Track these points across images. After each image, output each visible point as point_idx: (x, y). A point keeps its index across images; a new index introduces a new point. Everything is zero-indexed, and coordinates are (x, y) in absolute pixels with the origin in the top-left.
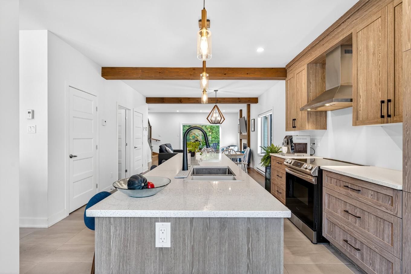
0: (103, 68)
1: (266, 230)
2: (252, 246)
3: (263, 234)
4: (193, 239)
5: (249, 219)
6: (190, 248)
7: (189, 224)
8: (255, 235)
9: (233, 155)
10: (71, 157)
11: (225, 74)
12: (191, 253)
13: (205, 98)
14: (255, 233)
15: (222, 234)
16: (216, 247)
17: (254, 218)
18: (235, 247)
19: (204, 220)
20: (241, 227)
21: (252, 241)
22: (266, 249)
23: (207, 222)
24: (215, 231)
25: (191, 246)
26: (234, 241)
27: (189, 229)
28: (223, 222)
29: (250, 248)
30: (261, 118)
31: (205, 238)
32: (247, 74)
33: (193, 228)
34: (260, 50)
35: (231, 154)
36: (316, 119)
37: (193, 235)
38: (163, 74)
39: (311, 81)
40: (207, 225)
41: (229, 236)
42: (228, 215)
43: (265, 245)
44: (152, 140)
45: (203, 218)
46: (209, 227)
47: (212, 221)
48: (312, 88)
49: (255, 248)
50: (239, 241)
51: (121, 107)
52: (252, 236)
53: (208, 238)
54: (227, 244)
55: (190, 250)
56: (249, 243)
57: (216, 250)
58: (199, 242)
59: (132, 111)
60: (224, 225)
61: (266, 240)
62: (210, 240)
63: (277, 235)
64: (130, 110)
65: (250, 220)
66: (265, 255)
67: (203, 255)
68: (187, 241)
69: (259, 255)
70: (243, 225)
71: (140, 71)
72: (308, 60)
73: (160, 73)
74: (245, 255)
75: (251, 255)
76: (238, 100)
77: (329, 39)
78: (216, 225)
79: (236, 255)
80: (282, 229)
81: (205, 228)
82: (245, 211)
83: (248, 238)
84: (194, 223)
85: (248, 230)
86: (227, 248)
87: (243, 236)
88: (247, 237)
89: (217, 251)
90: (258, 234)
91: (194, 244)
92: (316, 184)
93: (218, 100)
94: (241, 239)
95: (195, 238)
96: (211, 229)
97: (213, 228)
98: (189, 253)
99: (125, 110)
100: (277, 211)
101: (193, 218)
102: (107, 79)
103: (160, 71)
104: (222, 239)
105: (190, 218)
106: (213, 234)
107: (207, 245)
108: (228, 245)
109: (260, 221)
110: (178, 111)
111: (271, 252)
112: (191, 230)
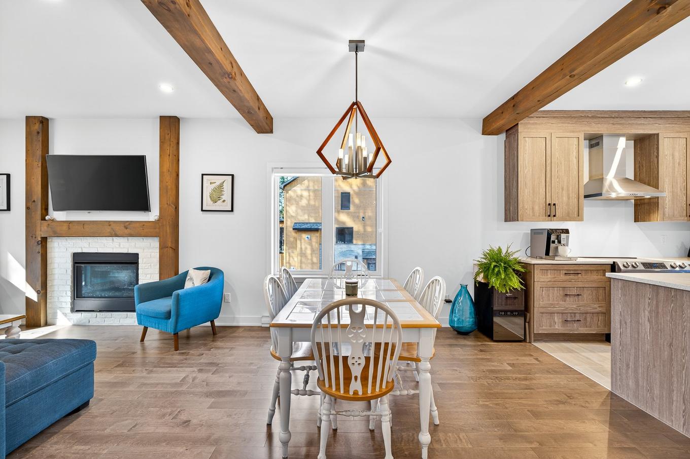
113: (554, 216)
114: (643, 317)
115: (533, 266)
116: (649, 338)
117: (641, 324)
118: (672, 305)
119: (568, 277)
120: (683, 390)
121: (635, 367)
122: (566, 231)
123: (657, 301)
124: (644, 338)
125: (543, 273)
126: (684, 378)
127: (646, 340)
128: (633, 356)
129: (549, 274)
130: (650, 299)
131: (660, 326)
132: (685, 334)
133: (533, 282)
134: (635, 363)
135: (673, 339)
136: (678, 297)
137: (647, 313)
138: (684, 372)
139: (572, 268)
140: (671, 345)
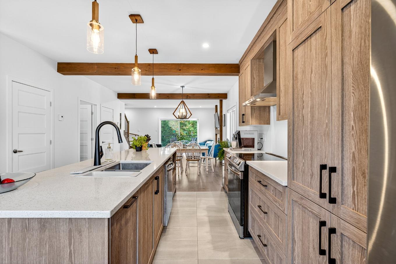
0: (58, 63)
1: (89, 231)
2: (74, 248)
3: (86, 235)
4: (11, 241)
5: (70, 220)
6: (8, 251)
7: (7, 225)
8: (78, 236)
9: (197, 150)
10: (15, 152)
11: (180, 70)
12: (9, 256)
13: (153, 94)
14: (78, 234)
15: (43, 235)
16: (35, 250)
17: (76, 219)
18: (56, 249)
19: (23, 220)
20: (62, 228)
21: (74, 243)
22: (89, 251)
23: (26, 222)
24: (34, 233)
25: (9, 248)
26: (56, 243)
27: (7, 230)
28: (43, 222)
29: (72, 250)
30: (230, 113)
31: (24, 239)
32: (202, 70)
33: (11, 229)
34: (206, 46)
35: (195, 149)
36: (260, 114)
37: (10, 237)
38: (118, 70)
39: (255, 77)
40: (26, 226)
41: (49, 238)
42: (42, 215)
43: (88, 247)
44: (129, 134)
45: (22, 218)
46: (28, 228)
47: (32, 222)
48: (255, 84)
49: (77, 250)
50: (60, 243)
51: (83, 103)
52: (74, 238)
53: (27, 240)
54: (48, 246)
55: (8, 253)
56: (71, 245)
57: (35, 252)
58: (18, 243)
59: (98, 107)
60: (44, 226)
61: (89, 241)
62: (29, 242)
63: (101, 237)
64: (96, 105)
65: (72, 221)
66: (88, 257)
67: (22, 258)
68: (4, 244)
69: (82, 257)
70: (65, 226)
71: (96, 66)
72: (252, 56)
73: (115, 68)
74: (67, 257)
75: (73, 258)
76: (207, 96)
77: (264, 34)
78: (36, 225)
79: (57, 257)
80: (106, 230)
81: (24, 229)
82: (61, 211)
83: (70, 240)
84: (12, 223)
85: (70, 231)
86: (48, 250)
87: (65, 238)
88: (69, 238)
89: (37, 253)
90: (81, 235)
91: (12, 246)
92: (243, 179)
93: (188, 96)
94: (62, 241)
95: (13, 240)
96: (30, 230)
97: (33, 230)
98: (7, 256)
99: (90, 106)
100: (94, 212)
101: (11, 218)
102: (64, 74)
103: (116, 67)
104: (42, 241)
105: (8, 218)
106: (33, 235)
107: (26, 247)
108: (49, 248)
109: (83, 222)
110: (155, 107)
111: (94, 254)
112: (9, 231)
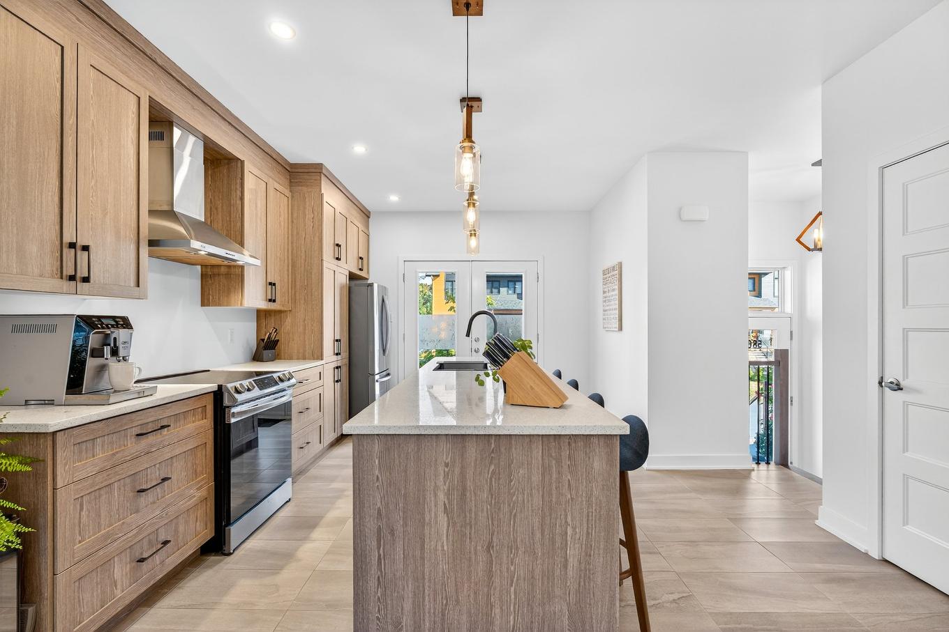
113: (86, 280)
114: (433, 507)
115: (50, 438)
116: (445, 548)
117: (430, 523)
118: (492, 467)
119: (144, 442)
120: (512, 623)
121: (415, 622)
122: (124, 323)
123: (462, 467)
124: (436, 550)
125: (80, 452)
126: (513, 601)
127: (439, 553)
128: (411, 600)
129: (98, 449)
130: (447, 465)
131: (468, 515)
132: (515, 515)
133: (50, 488)
134: (415, 613)
135: (493, 534)
136: (503, 449)
137: (441, 496)
138: (512, 589)
139: (151, 417)
140: (490, 546)
